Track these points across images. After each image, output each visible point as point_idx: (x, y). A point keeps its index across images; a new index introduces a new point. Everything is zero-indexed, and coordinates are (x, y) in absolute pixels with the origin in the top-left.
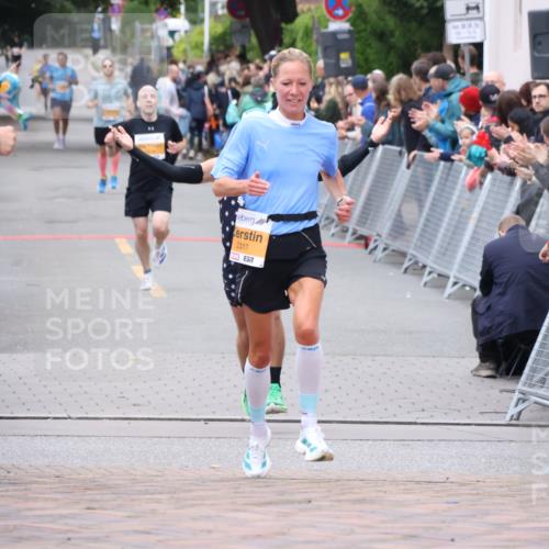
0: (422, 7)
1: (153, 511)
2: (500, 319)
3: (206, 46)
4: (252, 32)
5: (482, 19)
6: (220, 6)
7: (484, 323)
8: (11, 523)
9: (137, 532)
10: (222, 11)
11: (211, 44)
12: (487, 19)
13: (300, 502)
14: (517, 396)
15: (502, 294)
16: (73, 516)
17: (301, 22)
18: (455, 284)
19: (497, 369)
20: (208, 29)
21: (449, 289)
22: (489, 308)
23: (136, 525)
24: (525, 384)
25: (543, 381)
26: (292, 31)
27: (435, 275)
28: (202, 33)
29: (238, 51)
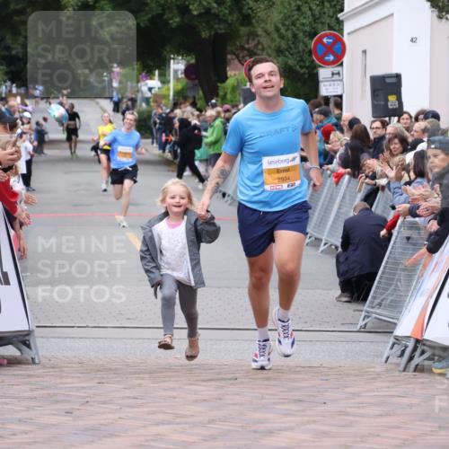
0: (304, 73)
1: (140, 385)
2: (353, 265)
3: (171, 97)
4: (200, 88)
5: (342, 80)
6: (180, 72)
7: (343, 268)
8: (51, 392)
9: (129, 397)
10: (181, 76)
11: (174, 96)
12: (344, 80)
13: (230, 379)
14: (363, 314)
15: (355, 250)
16: (90, 388)
17: (230, 82)
18: (326, 244)
19: (352, 297)
20: (172, 86)
21: (322, 248)
22: (347, 259)
23: (128, 393)
24: (369, 307)
25: (380, 305)
26: (224, 88)
27: (313, 238)
28: (169, 89)
29: (191, 101)
